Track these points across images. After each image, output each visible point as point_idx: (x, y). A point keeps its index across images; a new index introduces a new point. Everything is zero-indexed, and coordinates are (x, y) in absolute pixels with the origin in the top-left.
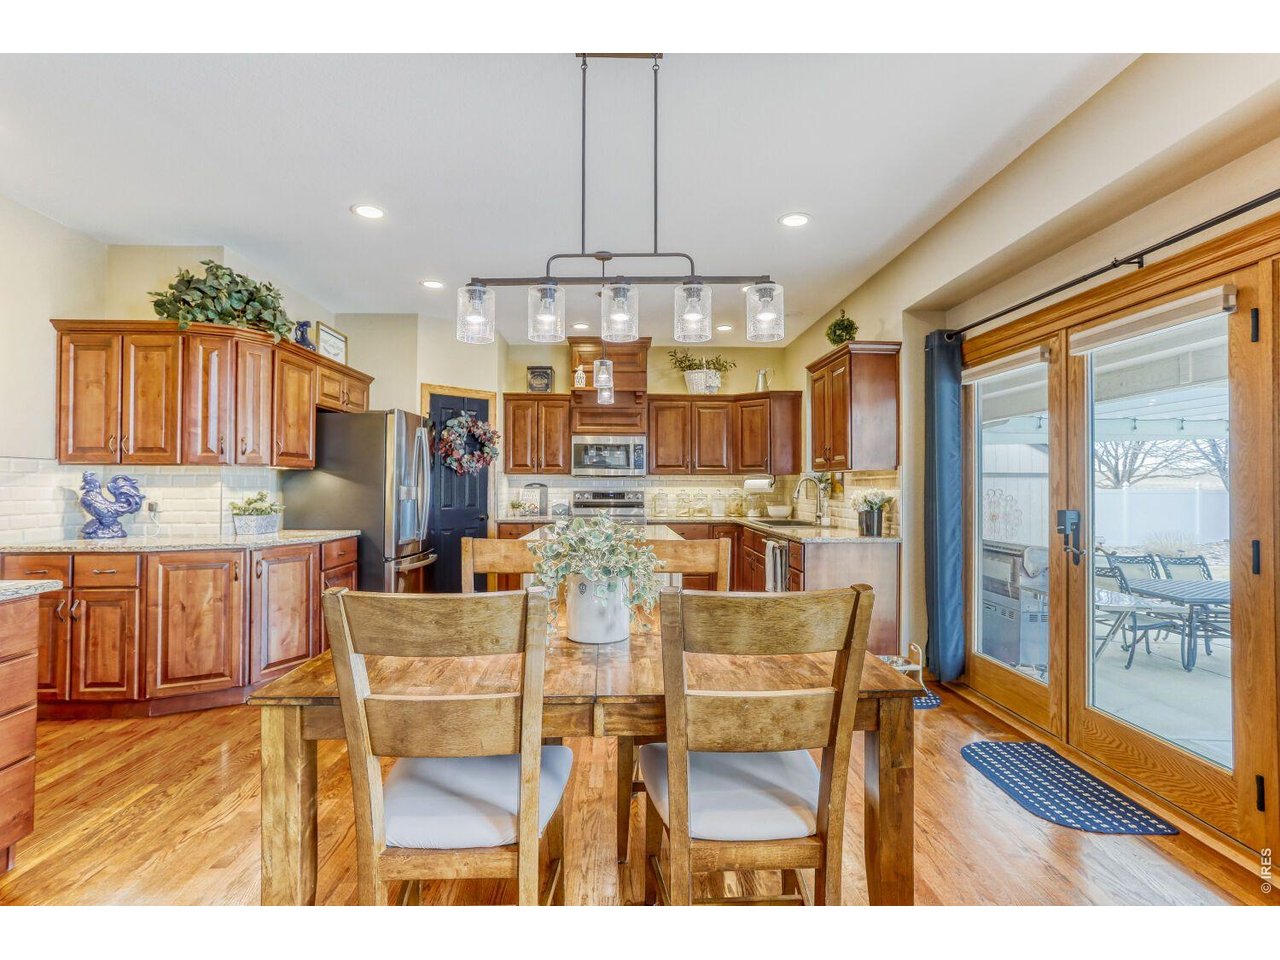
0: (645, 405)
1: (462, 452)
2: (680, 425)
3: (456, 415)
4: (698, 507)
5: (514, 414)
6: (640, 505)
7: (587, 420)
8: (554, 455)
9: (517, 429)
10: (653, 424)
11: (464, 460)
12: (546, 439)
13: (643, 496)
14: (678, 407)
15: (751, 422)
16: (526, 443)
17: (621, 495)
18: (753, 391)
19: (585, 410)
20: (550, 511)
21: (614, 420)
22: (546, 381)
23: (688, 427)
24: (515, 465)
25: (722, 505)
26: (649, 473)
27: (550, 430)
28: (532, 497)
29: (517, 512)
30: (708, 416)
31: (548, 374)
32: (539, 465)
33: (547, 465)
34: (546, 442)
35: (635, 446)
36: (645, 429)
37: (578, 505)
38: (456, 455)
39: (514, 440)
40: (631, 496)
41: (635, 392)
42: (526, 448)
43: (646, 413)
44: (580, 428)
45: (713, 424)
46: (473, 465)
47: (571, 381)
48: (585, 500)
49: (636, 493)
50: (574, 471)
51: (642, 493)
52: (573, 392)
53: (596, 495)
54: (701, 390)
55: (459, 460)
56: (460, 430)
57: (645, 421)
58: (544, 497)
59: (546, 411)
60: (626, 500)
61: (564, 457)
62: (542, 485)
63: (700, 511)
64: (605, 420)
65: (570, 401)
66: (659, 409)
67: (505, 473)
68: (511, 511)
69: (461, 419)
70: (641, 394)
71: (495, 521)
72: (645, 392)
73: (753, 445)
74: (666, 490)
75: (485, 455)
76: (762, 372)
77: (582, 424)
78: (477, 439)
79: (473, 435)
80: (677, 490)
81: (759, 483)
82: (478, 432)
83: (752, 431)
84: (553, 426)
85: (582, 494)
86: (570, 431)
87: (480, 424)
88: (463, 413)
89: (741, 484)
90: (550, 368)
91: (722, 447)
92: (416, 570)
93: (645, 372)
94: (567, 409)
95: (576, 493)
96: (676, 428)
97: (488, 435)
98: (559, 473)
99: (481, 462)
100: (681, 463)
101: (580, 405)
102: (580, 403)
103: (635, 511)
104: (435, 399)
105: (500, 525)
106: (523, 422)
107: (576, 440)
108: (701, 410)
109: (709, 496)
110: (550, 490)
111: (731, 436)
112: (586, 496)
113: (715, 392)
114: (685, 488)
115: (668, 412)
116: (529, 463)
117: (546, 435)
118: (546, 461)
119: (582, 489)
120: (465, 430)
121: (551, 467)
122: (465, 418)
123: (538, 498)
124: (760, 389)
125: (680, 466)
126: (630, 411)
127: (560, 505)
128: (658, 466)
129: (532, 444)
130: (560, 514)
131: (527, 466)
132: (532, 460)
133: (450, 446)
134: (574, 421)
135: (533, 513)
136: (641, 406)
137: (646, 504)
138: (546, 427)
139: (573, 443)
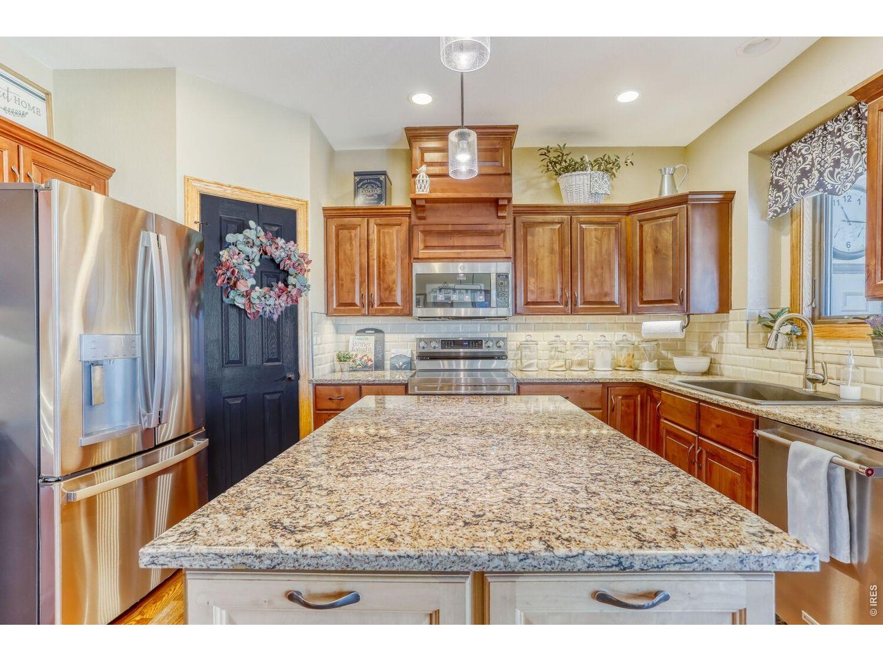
0: (510, 220)
1: (252, 281)
2: (556, 247)
3: (241, 227)
4: (576, 358)
5: (337, 236)
6: (502, 356)
7: (434, 241)
8: (390, 290)
9: (341, 256)
10: (520, 245)
11: (254, 295)
12: (379, 268)
13: (505, 344)
14: (553, 223)
15: (656, 240)
16: (353, 275)
17: (477, 343)
18: (655, 196)
19: (428, 228)
20: (387, 364)
21: (469, 241)
22: (378, 191)
23: (567, 250)
24: (340, 304)
25: (608, 356)
26: (516, 313)
27: (385, 256)
28: (363, 347)
29: (346, 366)
30: (593, 233)
31: (381, 182)
32: (371, 304)
33: (382, 304)
34: (379, 273)
35: (498, 275)
36: (511, 254)
37: (423, 357)
38: (242, 287)
39: (337, 271)
40: (490, 344)
41: (496, 200)
42: (353, 281)
43: (511, 229)
44: (423, 253)
45: (601, 246)
46: (271, 301)
47: (411, 188)
48: (432, 350)
49: (498, 340)
50: (418, 312)
51: (504, 339)
52: (414, 201)
53: (446, 343)
54: (583, 199)
55: (247, 295)
56: (248, 250)
57: (509, 242)
58: (380, 347)
59: (379, 231)
60: (484, 349)
61: (403, 292)
62: (377, 331)
63: (580, 363)
64: (456, 241)
65: (410, 216)
66: (528, 226)
67: (327, 314)
68: (338, 366)
69: (247, 232)
70: (505, 202)
71: (310, 381)
72: (509, 200)
73: (659, 273)
74: (535, 335)
75: (290, 288)
76: (669, 170)
77: (426, 247)
78: (278, 266)
79: (272, 260)
80: (550, 336)
81: (666, 325)
82: (278, 254)
83: (657, 251)
84: (388, 252)
85: (428, 341)
86: (410, 256)
87: (281, 242)
88: (252, 224)
89: (636, 327)
90: (384, 173)
91: (612, 278)
92: (184, 462)
93: (509, 175)
94: (405, 228)
95: (420, 340)
96: (552, 251)
97: (294, 259)
98: (396, 314)
99: (284, 297)
100: (558, 299)
101: (423, 222)
102: (424, 218)
103: (495, 364)
104: (208, 203)
105: (316, 386)
106: (348, 246)
107: (418, 268)
108: (584, 226)
109: (591, 343)
110: (388, 337)
111: (624, 262)
112: (433, 344)
113: (603, 201)
114: (558, 333)
115: (539, 230)
116: (357, 301)
117: (379, 262)
118: (380, 298)
119: (428, 336)
120: (255, 249)
121: (386, 306)
122: (254, 231)
123: (372, 346)
124: (666, 193)
125: (556, 303)
126: (490, 228)
127: (401, 356)
128: (527, 303)
129: (361, 275)
130: (400, 368)
131: (354, 304)
132: (362, 297)
133: (233, 273)
134: (415, 244)
135: (365, 368)
136: (503, 221)
137: (510, 354)
138: (379, 251)
139: (414, 274)
